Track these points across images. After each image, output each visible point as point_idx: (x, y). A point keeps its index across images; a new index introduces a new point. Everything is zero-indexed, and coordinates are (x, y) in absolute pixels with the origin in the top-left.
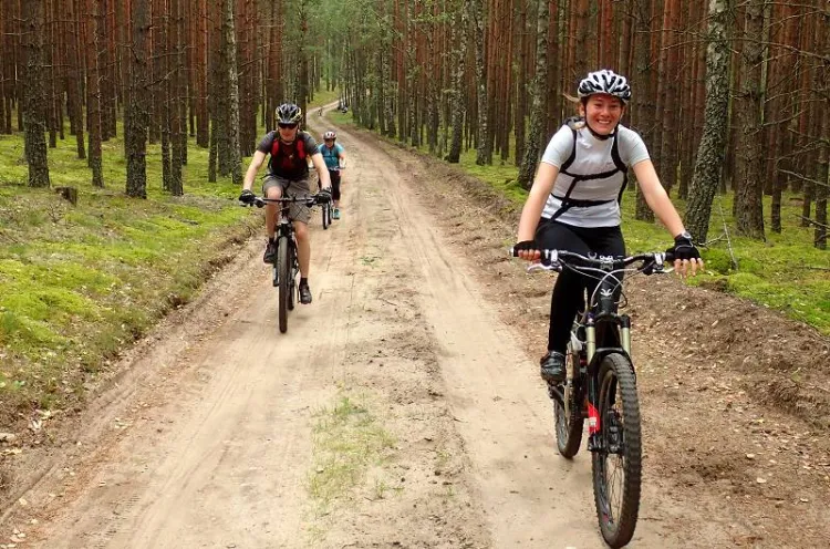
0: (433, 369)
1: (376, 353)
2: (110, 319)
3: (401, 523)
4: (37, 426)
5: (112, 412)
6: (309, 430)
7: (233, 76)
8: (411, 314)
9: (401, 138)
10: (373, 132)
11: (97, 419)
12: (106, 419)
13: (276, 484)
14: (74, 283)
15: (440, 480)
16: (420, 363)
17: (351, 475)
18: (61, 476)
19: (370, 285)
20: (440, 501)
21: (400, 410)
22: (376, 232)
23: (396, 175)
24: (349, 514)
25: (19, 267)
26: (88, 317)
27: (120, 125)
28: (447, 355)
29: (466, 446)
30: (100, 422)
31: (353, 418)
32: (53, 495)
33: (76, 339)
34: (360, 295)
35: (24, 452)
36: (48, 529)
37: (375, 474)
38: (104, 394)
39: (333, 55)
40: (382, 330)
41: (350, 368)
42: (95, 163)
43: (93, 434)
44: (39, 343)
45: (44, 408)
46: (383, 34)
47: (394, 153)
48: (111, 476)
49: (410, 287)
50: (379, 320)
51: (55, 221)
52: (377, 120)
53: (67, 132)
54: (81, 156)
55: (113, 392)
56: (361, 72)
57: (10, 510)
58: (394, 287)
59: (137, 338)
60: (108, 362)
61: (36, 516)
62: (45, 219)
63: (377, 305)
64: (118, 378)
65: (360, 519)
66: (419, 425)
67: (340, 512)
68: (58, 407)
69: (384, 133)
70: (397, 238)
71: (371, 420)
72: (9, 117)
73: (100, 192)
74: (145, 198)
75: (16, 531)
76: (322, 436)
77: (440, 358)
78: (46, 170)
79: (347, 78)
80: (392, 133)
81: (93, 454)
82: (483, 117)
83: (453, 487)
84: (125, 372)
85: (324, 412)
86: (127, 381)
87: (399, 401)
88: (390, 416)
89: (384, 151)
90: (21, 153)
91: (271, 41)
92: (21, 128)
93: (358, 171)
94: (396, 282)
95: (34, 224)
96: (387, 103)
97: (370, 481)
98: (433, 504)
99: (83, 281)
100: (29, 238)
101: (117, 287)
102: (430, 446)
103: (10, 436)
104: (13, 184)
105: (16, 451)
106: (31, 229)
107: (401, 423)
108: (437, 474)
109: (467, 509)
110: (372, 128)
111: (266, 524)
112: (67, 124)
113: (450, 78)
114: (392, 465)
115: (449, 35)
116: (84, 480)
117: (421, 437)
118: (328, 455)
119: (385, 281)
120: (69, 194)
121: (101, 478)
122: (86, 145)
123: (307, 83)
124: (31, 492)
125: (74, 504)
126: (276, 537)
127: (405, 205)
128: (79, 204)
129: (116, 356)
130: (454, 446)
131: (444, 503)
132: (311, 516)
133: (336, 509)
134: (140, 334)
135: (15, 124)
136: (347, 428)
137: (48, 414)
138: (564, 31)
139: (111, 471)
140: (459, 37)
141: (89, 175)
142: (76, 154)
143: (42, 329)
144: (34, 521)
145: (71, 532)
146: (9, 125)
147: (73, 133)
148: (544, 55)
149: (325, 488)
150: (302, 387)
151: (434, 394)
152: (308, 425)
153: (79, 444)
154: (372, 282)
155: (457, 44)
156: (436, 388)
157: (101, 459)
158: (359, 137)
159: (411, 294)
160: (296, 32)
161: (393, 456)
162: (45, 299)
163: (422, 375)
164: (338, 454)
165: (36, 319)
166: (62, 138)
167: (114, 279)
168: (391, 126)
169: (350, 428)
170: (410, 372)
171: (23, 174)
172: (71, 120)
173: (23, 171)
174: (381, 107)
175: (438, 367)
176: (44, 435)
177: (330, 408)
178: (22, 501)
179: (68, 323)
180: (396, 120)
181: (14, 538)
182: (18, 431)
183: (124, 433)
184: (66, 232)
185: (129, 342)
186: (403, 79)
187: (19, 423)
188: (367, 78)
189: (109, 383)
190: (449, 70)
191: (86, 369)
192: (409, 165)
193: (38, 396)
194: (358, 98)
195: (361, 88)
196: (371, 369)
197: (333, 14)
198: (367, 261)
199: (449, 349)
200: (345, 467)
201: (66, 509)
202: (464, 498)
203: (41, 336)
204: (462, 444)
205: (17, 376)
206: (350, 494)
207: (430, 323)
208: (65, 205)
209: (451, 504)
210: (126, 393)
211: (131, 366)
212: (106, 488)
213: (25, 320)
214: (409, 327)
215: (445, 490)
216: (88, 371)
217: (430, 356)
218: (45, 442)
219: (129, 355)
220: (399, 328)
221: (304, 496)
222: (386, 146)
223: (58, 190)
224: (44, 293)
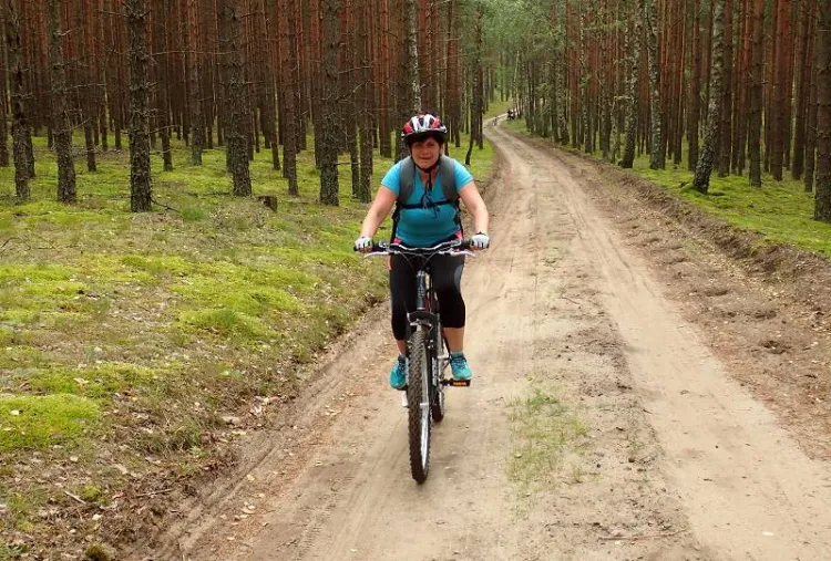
0: (620, 364)
1: (564, 349)
2: (316, 315)
3: (599, 506)
4: (258, 411)
5: (322, 399)
6: (505, 419)
7: (416, 88)
8: (594, 312)
9: (574, 146)
10: (547, 140)
11: (310, 406)
12: (317, 407)
13: (477, 467)
14: (282, 283)
15: (635, 468)
16: (607, 358)
17: (549, 461)
18: (281, 456)
19: (553, 285)
20: (636, 486)
21: (590, 401)
22: (554, 235)
23: (570, 179)
24: (549, 496)
25: (232, 269)
26: (295, 313)
27: (310, 139)
28: (632, 350)
29: (659, 436)
30: (312, 409)
31: (546, 409)
32: (276, 473)
33: (286, 333)
34: (544, 293)
35: (249, 434)
36: (274, 503)
37: (570, 460)
38: (314, 384)
39: (507, 65)
40: (568, 327)
41: (540, 362)
42: (290, 174)
43: (307, 419)
44: (254, 336)
45: (263, 395)
46: (556, 43)
47: (568, 159)
48: (325, 457)
49: (592, 286)
50: (564, 317)
51: (259, 227)
52: (550, 128)
53: (262, 145)
54: (276, 166)
55: (321, 382)
56: (534, 83)
57: (240, 484)
58: (576, 287)
59: (339, 334)
60: (316, 355)
61: (263, 491)
62: (251, 225)
63: (562, 304)
64: (326, 369)
65: (559, 501)
66: (611, 416)
67: (540, 494)
68: (275, 394)
69: (557, 140)
70: (575, 240)
71: (563, 410)
72: (210, 133)
73: (297, 200)
74: (337, 205)
75: (246, 503)
76: (518, 425)
77: (626, 353)
78: (248, 180)
79: (520, 88)
80: (564, 140)
81: (308, 437)
82: (655, 122)
83: (647, 473)
84: (330, 364)
85: (518, 402)
86: (333, 372)
87: (589, 393)
88: (581, 407)
89: (558, 158)
90: (223, 165)
91: (449, 54)
92: (220, 143)
93: (534, 177)
94: (578, 282)
95: (241, 229)
96: (560, 111)
97: (567, 467)
98: (628, 489)
99: (288, 281)
100: (237, 242)
101: (318, 287)
102: (623, 436)
103: (236, 419)
104: (220, 194)
105: (242, 433)
106: (239, 233)
107: (593, 413)
108: (631, 461)
109: (663, 494)
110: (545, 136)
111: (471, 504)
112: (262, 139)
113: (622, 85)
114: (587, 452)
115: (621, 43)
116: (302, 459)
117: (613, 427)
118: (524, 443)
119: (567, 281)
120: (270, 202)
121: (317, 458)
122: (281, 157)
123: (482, 94)
124: (257, 469)
125: (295, 481)
126: (482, 516)
127: (581, 209)
128: (279, 211)
129: (321, 349)
130: (646, 435)
131: (640, 488)
132: (513, 497)
133: (536, 491)
134: (342, 329)
135: (215, 140)
136: (540, 417)
137: (266, 400)
138: (738, 34)
139: (326, 453)
140: (631, 44)
141: (285, 184)
142: (271, 166)
143: (255, 323)
144: (262, 495)
145: (296, 505)
146: (210, 140)
147: (267, 147)
148: (719, 59)
149: (524, 473)
150: (495, 380)
151: (623, 387)
152: (503, 414)
153: (295, 428)
154: (555, 282)
155: (629, 51)
156: (624, 380)
157: (317, 441)
158: (533, 145)
159: (593, 293)
160: (472, 45)
161: (586, 444)
162: (257, 297)
163: (609, 369)
164: (534, 441)
165: (251, 315)
166: (258, 151)
167: (316, 280)
168: (565, 134)
169: (543, 418)
170: (597, 367)
171: (227, 184)
172: (265, 134)
173: (227, 182)
174: (554, 117)
175: (625, 363)
176: (265, 419)
177: (524, 399)
178: (250, 477)
179: (278, 319)
180: (569, 127)
181: (245, 510)
182: (241, 415)
183: (334, 419)
184: (270, 237)
185: (334, 338)
186: (576, 88)
187: (243, 408)
188: (539, 88)
189: (318, 374)
190: (622, 77)
191: (297, 360)
192: (583, 171)
193: (257, 384)
194: (532, 107)
195: (534, 96)
196: (560, 363)
197: (506, 25)
198: (548, 263)
199: (634, 345)
200: (542, 453)
201: (288, 485)
202: (659, 484)
203: (256, 330)
204: (654, 434)
205: (238, 366)
206: (549, 478)
207: (614, 320)
208: (267, 212)
209: (646, 490)
210: (332, 383)
211: (337, 358)
212: (323, 467)
213: (241, 315)
214: (594, 325)
215: (641, 476)
216: (298, 362)
217: (616, 351)
218: (266, 425)
219: (334, 349)
220: (584, 325)
221: (505, 479)
222: (560, 153)
223: (260, 198)
224: (255, 291)
